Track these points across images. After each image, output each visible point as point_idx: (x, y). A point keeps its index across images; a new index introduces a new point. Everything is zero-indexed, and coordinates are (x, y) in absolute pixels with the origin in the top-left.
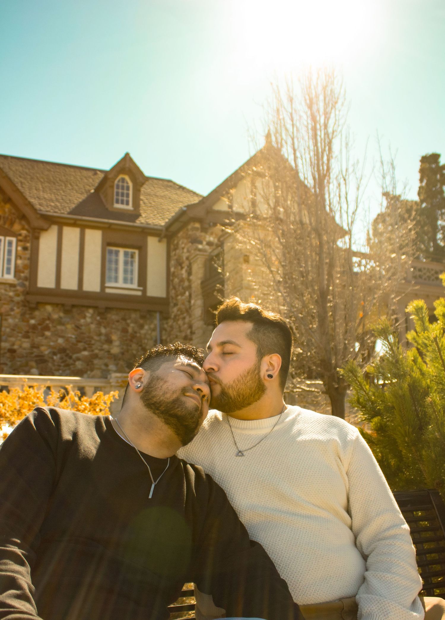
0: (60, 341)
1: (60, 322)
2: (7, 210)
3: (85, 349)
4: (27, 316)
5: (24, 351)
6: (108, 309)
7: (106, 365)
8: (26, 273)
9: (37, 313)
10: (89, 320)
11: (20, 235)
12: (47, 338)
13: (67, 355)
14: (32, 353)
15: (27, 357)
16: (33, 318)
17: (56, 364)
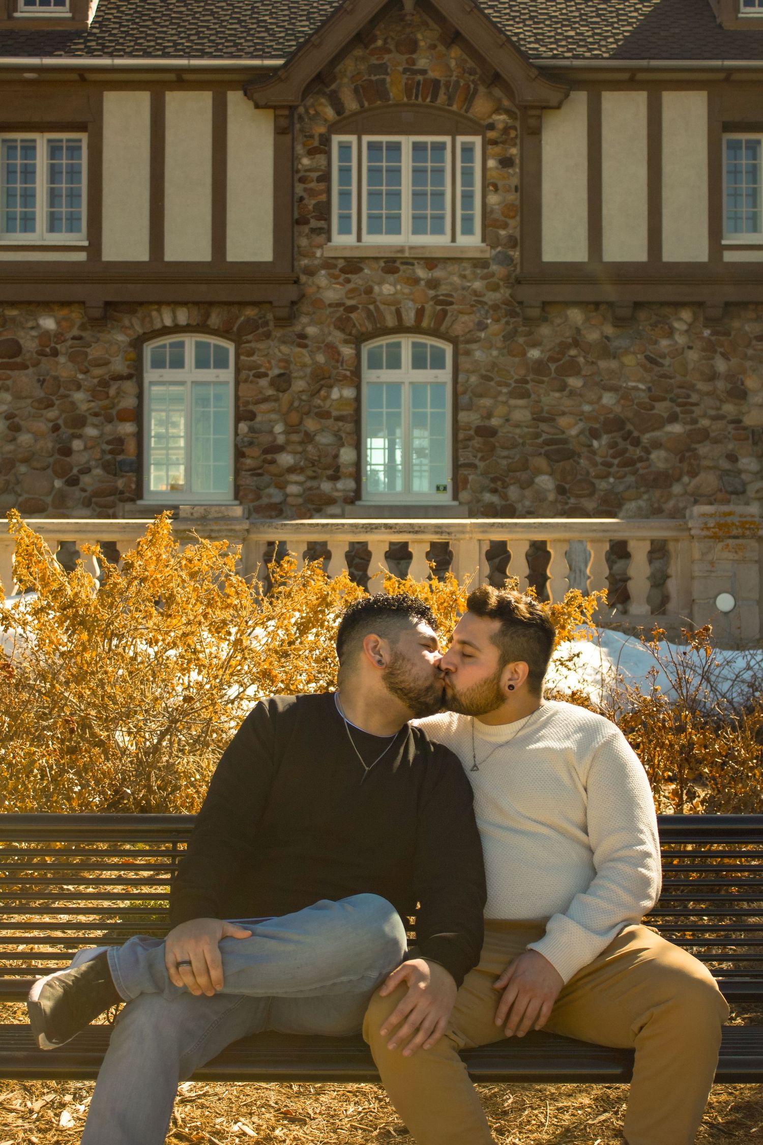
0: (608, 399)
1: (606, 350)
2: (453, 63)
3: (673, 418)
4: (521, 340)
5: (518, 431)
6: (731, 307)
7: (733, 458)
8: (513, 227)
9: (545, 330)
10: (681, 340)
11: (491, 127)
12: (572, 394)
13: (627, 436)
14: (537, 435)
15: (523, 444)
16: (534, 345)
17: (599, 459)
